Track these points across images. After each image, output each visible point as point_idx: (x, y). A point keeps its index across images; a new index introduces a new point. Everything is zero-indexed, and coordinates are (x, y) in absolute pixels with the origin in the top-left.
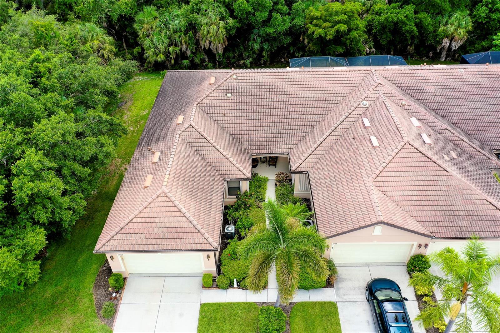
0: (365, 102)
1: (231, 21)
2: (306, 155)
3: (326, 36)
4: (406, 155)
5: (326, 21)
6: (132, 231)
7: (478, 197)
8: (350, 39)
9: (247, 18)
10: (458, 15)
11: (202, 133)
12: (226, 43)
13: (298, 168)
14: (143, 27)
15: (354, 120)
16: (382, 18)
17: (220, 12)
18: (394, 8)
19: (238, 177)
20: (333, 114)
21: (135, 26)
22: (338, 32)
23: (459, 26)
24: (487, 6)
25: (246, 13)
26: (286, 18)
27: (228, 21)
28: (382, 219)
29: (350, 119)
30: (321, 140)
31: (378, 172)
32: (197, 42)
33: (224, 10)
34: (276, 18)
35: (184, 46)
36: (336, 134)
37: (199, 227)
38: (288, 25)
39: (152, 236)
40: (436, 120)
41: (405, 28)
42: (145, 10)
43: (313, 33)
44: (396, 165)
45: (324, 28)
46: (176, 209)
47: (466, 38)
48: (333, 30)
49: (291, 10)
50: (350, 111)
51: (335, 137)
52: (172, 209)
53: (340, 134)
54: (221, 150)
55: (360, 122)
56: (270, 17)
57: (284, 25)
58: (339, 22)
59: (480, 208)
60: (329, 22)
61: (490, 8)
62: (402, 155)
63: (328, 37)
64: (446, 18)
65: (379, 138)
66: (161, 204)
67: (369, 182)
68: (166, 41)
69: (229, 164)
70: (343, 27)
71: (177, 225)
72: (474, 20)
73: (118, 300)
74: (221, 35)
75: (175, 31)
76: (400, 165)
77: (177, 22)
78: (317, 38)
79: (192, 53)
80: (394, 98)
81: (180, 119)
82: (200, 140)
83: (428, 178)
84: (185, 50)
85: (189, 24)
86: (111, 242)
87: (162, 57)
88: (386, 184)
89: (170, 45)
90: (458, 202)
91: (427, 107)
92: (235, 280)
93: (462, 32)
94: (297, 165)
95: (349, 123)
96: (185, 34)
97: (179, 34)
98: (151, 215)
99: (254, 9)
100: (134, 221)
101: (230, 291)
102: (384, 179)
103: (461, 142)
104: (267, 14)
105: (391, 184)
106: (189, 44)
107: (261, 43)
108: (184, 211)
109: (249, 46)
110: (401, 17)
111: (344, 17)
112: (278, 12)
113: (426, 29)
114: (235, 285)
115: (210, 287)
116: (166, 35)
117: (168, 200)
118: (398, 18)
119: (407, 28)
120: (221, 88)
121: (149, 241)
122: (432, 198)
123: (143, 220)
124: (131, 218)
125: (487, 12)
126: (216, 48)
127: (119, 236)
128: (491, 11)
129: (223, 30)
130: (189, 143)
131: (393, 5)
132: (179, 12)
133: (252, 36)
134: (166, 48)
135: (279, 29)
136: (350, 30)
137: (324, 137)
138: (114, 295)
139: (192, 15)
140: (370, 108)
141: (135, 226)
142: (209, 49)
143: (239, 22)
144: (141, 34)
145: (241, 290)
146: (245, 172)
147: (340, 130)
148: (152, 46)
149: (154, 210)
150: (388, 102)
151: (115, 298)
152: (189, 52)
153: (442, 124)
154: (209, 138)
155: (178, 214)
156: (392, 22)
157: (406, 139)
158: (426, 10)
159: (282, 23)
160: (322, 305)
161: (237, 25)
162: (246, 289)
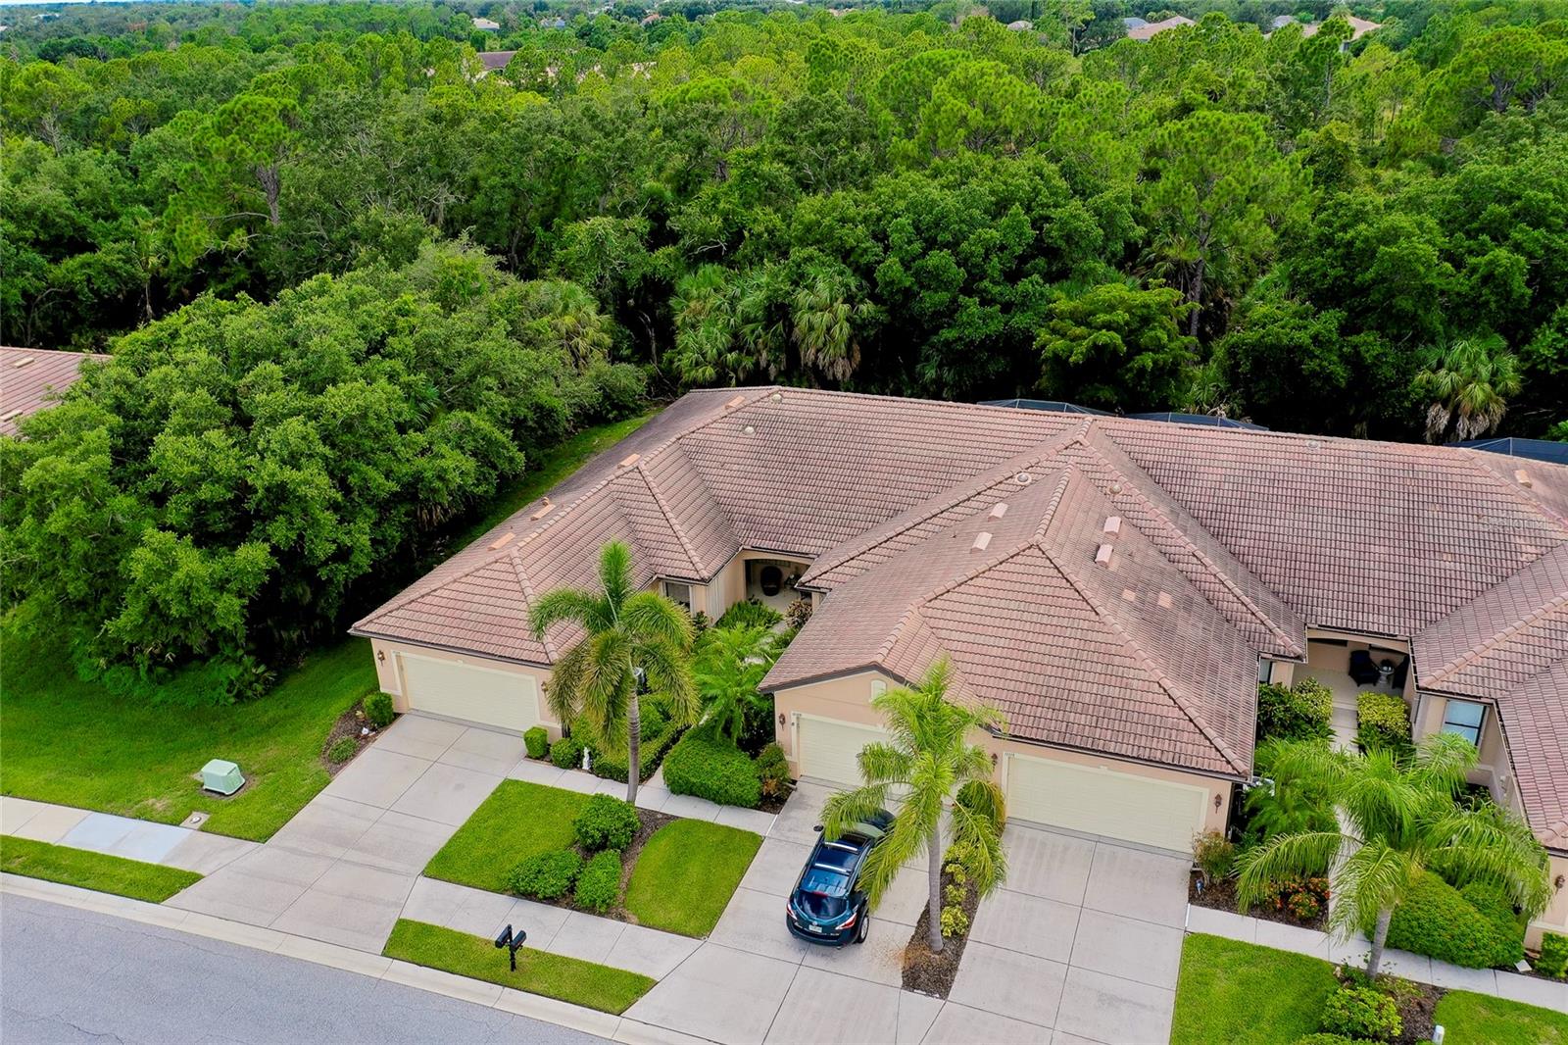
0: (1024, 475)
1: (867, 308)
2: (844, 558)
3: (1068, 356)
5: (1078, 322)
7: (1143, 675)
9: (905, 305)
10: (1464, 348)
11: (652, 485)
12: (858, 356)
13: (815, 579)
14: (688, 306)
15: (983, 506)
17: (846, 286)
19: (684, 574)
21: (672, 302)
22: (1098, 348)
23: (1475, 377)
25: (901, 291)
26: (992, 310)
27: (861, 306)
28: (878, 659)
30: (892, 534)
31: (941, 590)
32: (792, 350)
33: (854, 281)
34: (967, 308)
35: (763, 354)
38: (995, 327)
39: (455, 623)
40: (1177, 533)
41: (1309, 366)
42: (700, 272)
45: (1071, 339)
48: (1086, 342)
50: (982, 489)
51: (921, 534)
53: (936, 529)
56: (954, 304)
57: (985, 325)
58: (1105, 326)
59: (1137, 696)
62: (1011, 568)
63: (1073, 359)
64: (1440, 350)
65: (996, 537)
66: (495, 575)
67: (912, 605)
69: (677, 548)
70: (1111, 338)
72: (1525, 366)
73: (368, 742)
74: (842, 337)
75: (746, 320)
76: (999, 584)
77: (751, 298)
78: (1047, 360)
80: (1098, 475)
81: (631, 458)
82: (642, 498)
83: (1045, 620)
84: (765, 365)
85: (776, 305)
86: (383, 619)
87: (706, 372)
88: (948, 615)
89: (729, 349)
92: (586, 751)
93: (1479, 392)
94: (817, 573)
95: (968, 511)
96: (766, 328)
97: (753, 326)
99: (916, 283)
101: (573, 773)
102: (947, 605)
103: (1217, 586)
104: (947, 296)
105: (958, 616)
106: (770, 349)
107: (940, 366)
110: (1302, 337)
111: (1122, 317)
112: (975, 296)
113: (1374, 375)
114: (586, 766)
115: (537, 758)
116: (726, 326)
117: (510, 569)
118: (1292, 339)
119: (1313, 365)
120: (740, 414)
121: (446, 631)
124: (434, 587)
127: (400, 612)
129: (846, 325)
130: (618, 500)
133: (925, 350)
134: (720, 354)
135: (971, 332)
136: (1136, 349)
138: (365, 731)
140: (1029, 487)
142: (815, 364)
143: (889, 310)
144: (679, 319)
145: (593, 777)
146: (701, 567)
147: (940, 521)
148: (693, 346)
149: (479, 581)
151: (366, 737)
153: (1190, 545)
154: (659, 497)
155: (517, 595)
157: (1036, 538)
158: (1381, 328)
159: (977, 320)
160: (731, 832)
161: (882, 317)
162: (604, 777)
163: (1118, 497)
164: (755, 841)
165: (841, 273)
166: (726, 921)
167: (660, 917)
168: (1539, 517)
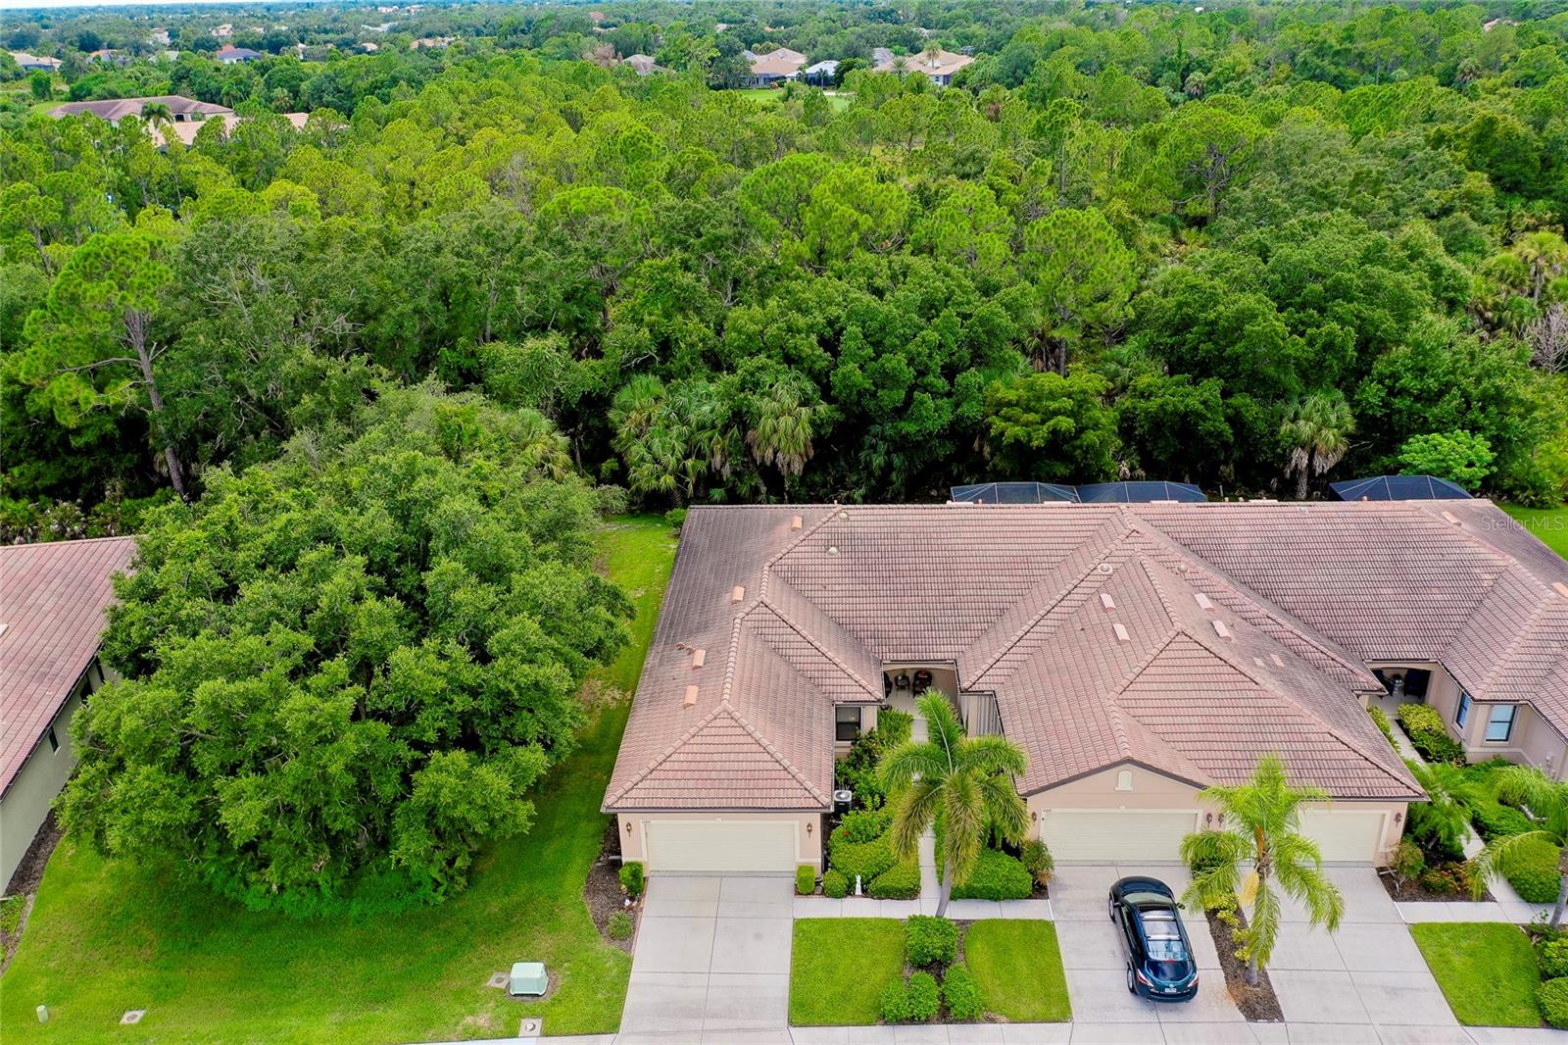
0: (1105, 566)
1: (823, 408)
2: (991, 661)
3: (1030, 441)
4: (1179, 654)
5: (1028, 409)
6: (671, 775)
7: (1316, 728)
8: (1081, 447)
9: (858, 403)
10: (1316, 400)
11: (786, 617)
12: (812, 453)
13: (974, 684)
14: (628, 418)
15: (1084, 597)
16: (1153, 405)
17: (801, 390)
18: (1178, 384)
19: (859, 697)
20: (1043, 588)
21: (612, 415)
22: (1054, 432)
23: (1325, 423)
24: (1381, 382)
25: (859, 392)
26: (944, 402)
27: (818, 408)
28: (1129, 754)
29: (1076, 597)
30: (1020, 633)
31: (1125, 683)
32: (748, 450)
33: (809, 386)
34: (922, 403)
35: (718, 457)
36: (1049, 622)
37: (794, 770)
38: (947, 417)
39: (708, 784)
40: (1247, 600)
41: (1204, 427)
42: (636, 383)
43: (1002, 434)
44: (1160, 670)
45: (1026, 425)
46: (749, 740)
47: (1343, 448)
48: (1045, 428)
49: (952, 385)
50: (1076, 582)
51: (1046, 629)
52: (742, 739)
53: (1056, 623)
54: (824, 649)
55: (1096, 600)
56: (909, 400)
57: (940, 417)
58: (1056, 413)
59: (1318, 746)
60: (1037, 412)
61: (1389, 387)
62: (1172, 654)
63: (1035, 443)
64: (1296, 405)
65: (1130, 627)
66: (722, 731)
67: (1110, 700)
68: (680, 447)
69: (840, 674)
70: (1066, 423)
71: (753, 766)
72: (1358, 411)
73: (636, 911)
74: (802, 438)
75: (702, 427)
76: (1168, 670)
77: (706, 408)
78: (1010, 445)
79: (734, 473)
80: (1163, 558)
81: (738, 593)
82: (781, 631)
83: (1219, 695)
84: (718, 467)
85: (734, 413)
86: (633, 793)
87: (668, 481)
88: (1142, 703)
89: (687, 456)
90: (1276, 737)
91: (1231, 575)
92: (859, 878)
93: (1330, 435)
94: (973, 678)
95: (1073, 603)
96: (723, 433)
97: (709, 433)
98: (704, 748)
99: (874, 384)
100: (673, 757)
101: (849, 900)
102: (1136, 695)
103: (1298, 641)
104: (902, 394)
105: (1150, 703)
106: (730, 454)
107: (888, 453)
108: (765, 742)
109: (859, 462)
110: (1194, 403)
111: (1068, 404)
112: (926, 391)
113: (1251, 430)
114: (858, 891)
115: (809, 894)
116: (680, 435)
117: (734, 723)
118: (1187, 406)
119: (1207, 426)
120: (816, 536)
121: (703, 793)
122: (1229, 728)
123: (690, 757)
124: (668, 752)
125: (1383, 394)
126: (789, 465)
127: (646, 784)
128: (1392, 392)
129: (807, 425)
130: (759, 634)
131: (1176, 378)
132: (712, 388)
133: (868, 440)
134: (678, 460)
135: (929, 424)
136: (1081, 430)
137: (1026, 628)
138: (626, 902)
139: (742, 395)
140: (1116, 576)
141: (676, 766)
142: (774, 463)
143: (842, 409)
144: (623, 432)
145: (869, 900)
146: (870, 688)
147: (1056, 616)
148: (648, 457)
149: (709, 740)
150: (1149, 563)
151: (630, 908)
152: (727, 471)
153: (1259, 608)
154: (798, 627)
155: (755, 748)
156: (1175, 413)
157: (1178, 626)
158: (1248, 390)
159: (934, 413)
160: (1026, 924)
161: (837, 415)
162: (880, 898)
163: (1188, 576)
164: (1049, 926)
165: (797, 378)
166: (1075, 1002)
167: (1024, 1012)
168: (1482, 550)
